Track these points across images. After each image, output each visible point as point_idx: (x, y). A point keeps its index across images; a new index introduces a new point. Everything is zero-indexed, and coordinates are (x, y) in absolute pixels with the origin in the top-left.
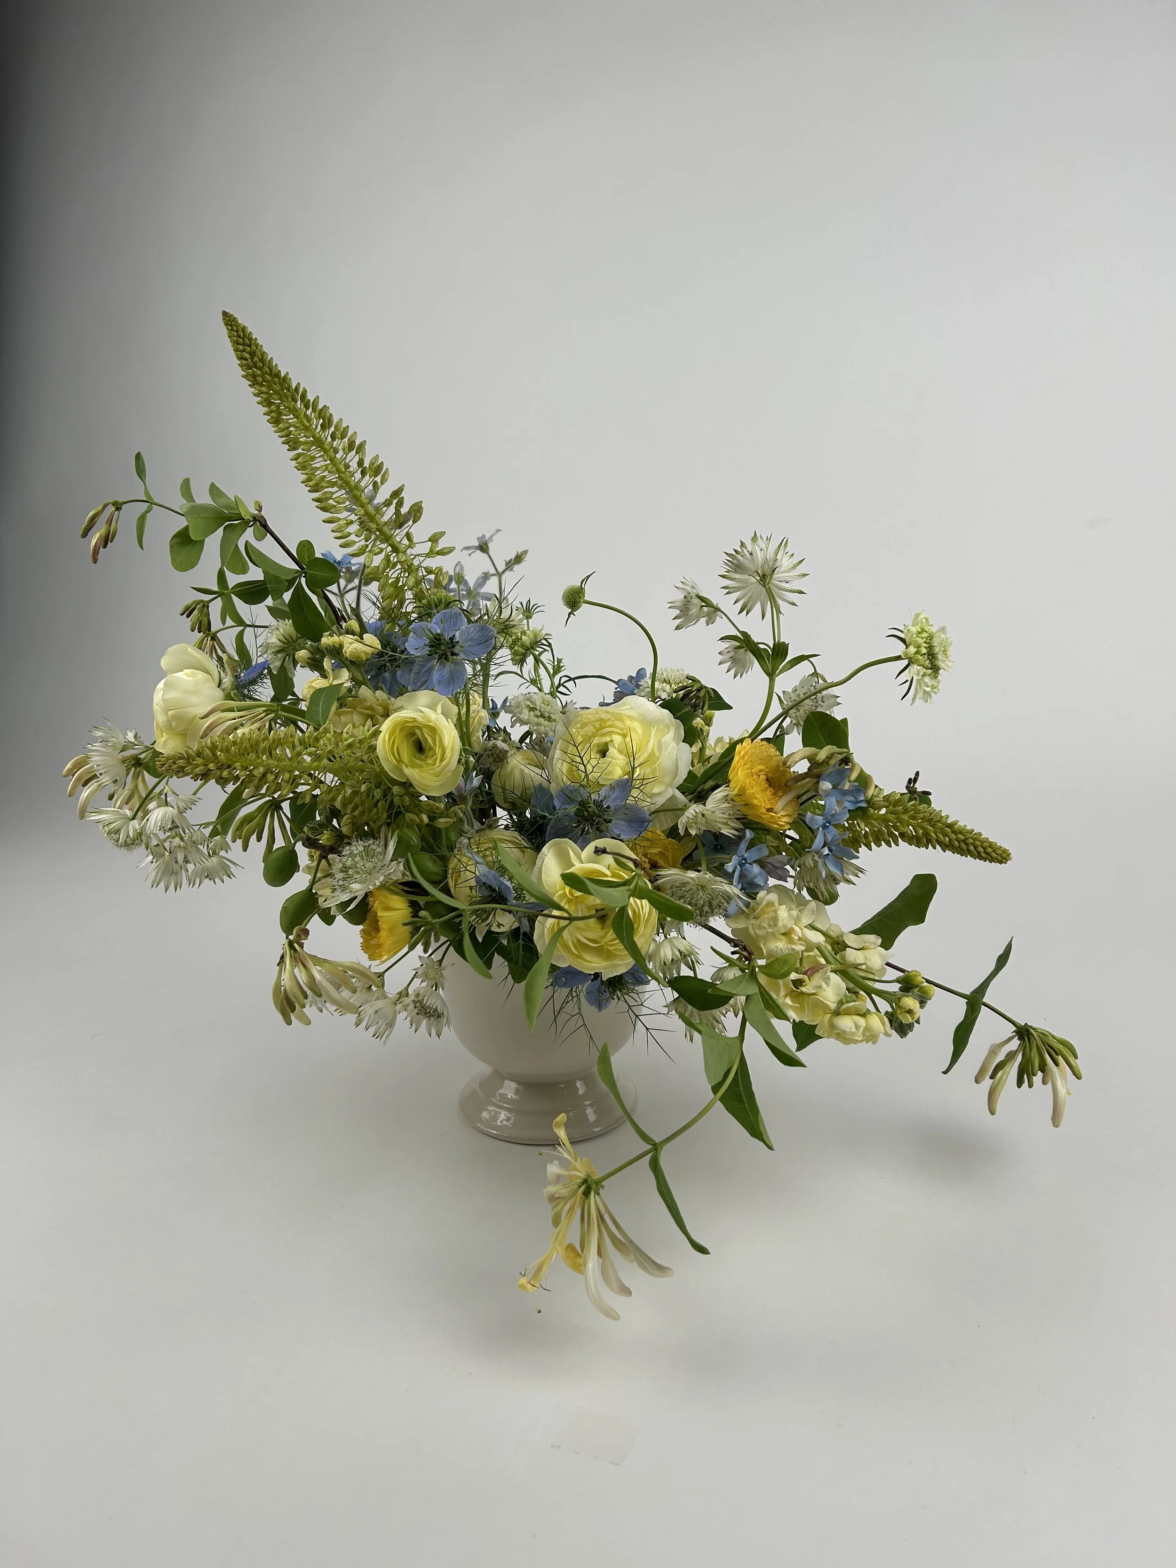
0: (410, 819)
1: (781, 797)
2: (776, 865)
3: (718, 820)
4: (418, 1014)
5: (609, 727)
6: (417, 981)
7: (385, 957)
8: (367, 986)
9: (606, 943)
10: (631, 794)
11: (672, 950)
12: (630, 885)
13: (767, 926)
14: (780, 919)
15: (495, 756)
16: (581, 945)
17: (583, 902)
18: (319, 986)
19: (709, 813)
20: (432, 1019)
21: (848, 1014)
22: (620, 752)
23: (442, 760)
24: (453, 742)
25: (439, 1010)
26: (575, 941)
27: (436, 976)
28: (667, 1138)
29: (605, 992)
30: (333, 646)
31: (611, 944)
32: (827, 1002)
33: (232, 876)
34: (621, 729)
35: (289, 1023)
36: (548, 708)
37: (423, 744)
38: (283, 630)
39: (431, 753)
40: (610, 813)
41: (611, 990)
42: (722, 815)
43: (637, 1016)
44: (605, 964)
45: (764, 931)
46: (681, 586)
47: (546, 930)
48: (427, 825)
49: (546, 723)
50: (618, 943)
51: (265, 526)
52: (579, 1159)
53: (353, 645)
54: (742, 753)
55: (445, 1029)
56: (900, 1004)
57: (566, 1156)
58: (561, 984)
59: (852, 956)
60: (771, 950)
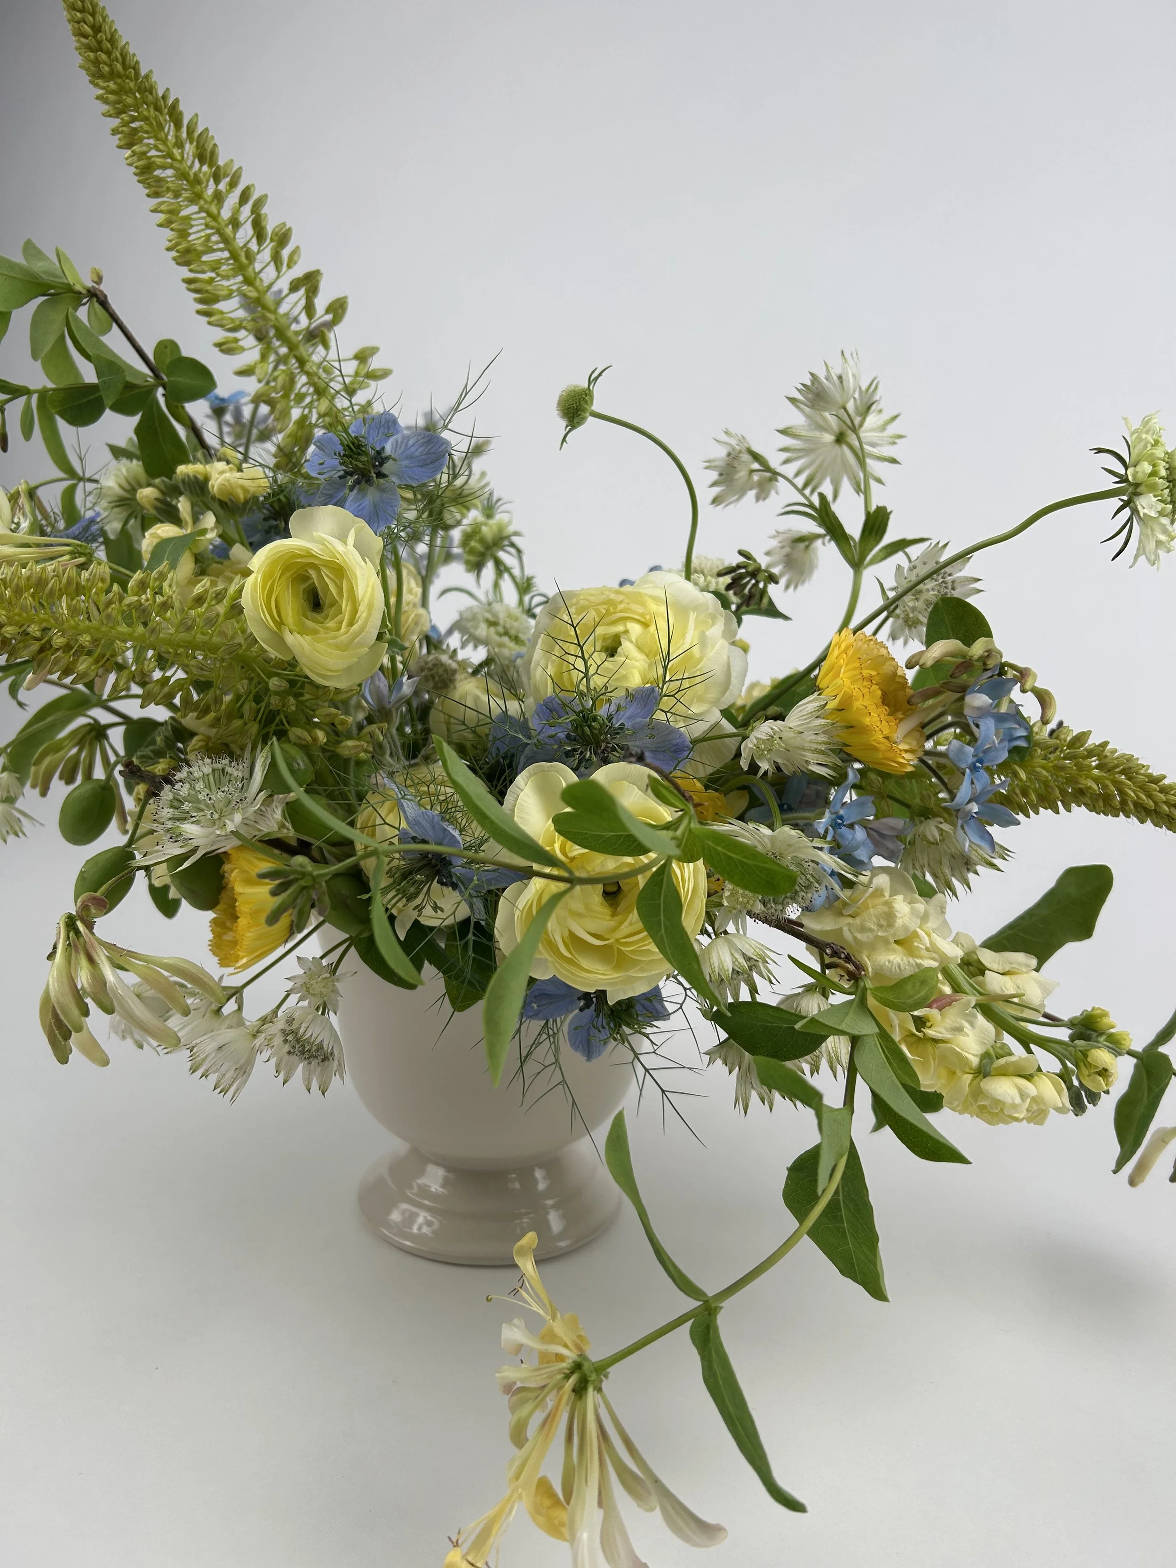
0: (297, 736)
1: (901, 720)
2: (884, 832)
3: (807, 745)
4: (289, 1053)
5: (621, 611)
6: (294, 998)
7: (244, 961)
8: (214, 1007)
9: (617, 940)
10: (661, 707)
11: (732, 955)
12: (676, 830)
13: (875, 928)
14: (899, 915)
15: (437, 679)
16: (575, 941)
17: (583, 867)
18: (111, 995)
19: (792, 735)
20: (314, 1062)
21: (1004, 1075)
22: (640, 648)
23: (351, 624)
24: (372, 594)
25: (325, 1048)
26: (567, 934)
27: (324, 990)
28: (727, 1289)
29: (603, 1027)
30: (195, 477)
31: (627, 943)
32: (967, 1055)
33: (20, 834)
34: (642, 615)
35: (63, 1058)
36: (516, 624)
37: (321, 594)
38: (127, 470)
39: (332, 611)
40: (627, 732)
41: (612, 1025)
42: (814, 737)
43: (647, 1070)
44: (615, 975)
45: (871, 936)
46: (724, 438)
47: (517, 913)
48: (323, 750)
49: (512, 645)
50: (643, 939)
51: (104, 303)
52: (559, 1316)
53: (224, 475)
54: (843, 646)
55: (336, 1080)
56: (1089, 1060)
57: (535, 1307)
58: (530, 1014)
59: (995, 983)
60: (881, 966)
